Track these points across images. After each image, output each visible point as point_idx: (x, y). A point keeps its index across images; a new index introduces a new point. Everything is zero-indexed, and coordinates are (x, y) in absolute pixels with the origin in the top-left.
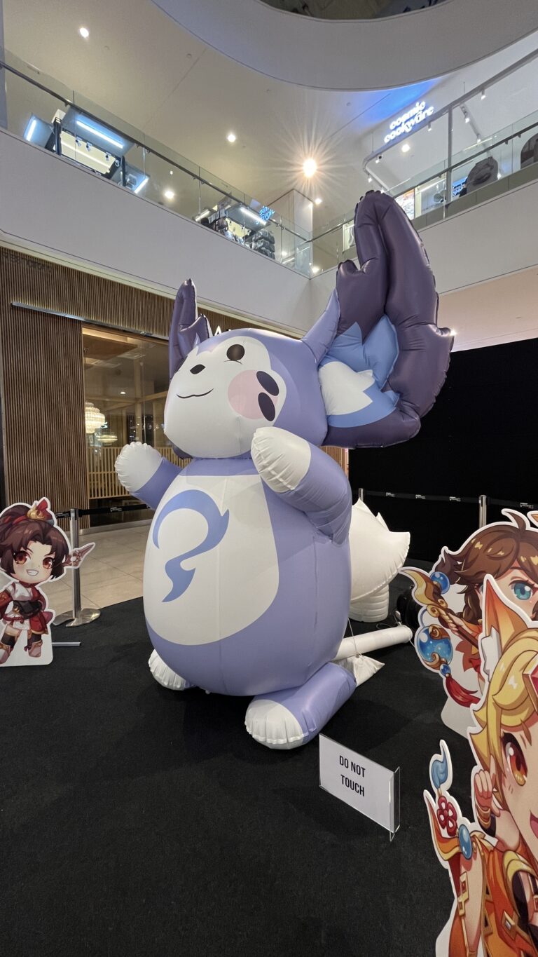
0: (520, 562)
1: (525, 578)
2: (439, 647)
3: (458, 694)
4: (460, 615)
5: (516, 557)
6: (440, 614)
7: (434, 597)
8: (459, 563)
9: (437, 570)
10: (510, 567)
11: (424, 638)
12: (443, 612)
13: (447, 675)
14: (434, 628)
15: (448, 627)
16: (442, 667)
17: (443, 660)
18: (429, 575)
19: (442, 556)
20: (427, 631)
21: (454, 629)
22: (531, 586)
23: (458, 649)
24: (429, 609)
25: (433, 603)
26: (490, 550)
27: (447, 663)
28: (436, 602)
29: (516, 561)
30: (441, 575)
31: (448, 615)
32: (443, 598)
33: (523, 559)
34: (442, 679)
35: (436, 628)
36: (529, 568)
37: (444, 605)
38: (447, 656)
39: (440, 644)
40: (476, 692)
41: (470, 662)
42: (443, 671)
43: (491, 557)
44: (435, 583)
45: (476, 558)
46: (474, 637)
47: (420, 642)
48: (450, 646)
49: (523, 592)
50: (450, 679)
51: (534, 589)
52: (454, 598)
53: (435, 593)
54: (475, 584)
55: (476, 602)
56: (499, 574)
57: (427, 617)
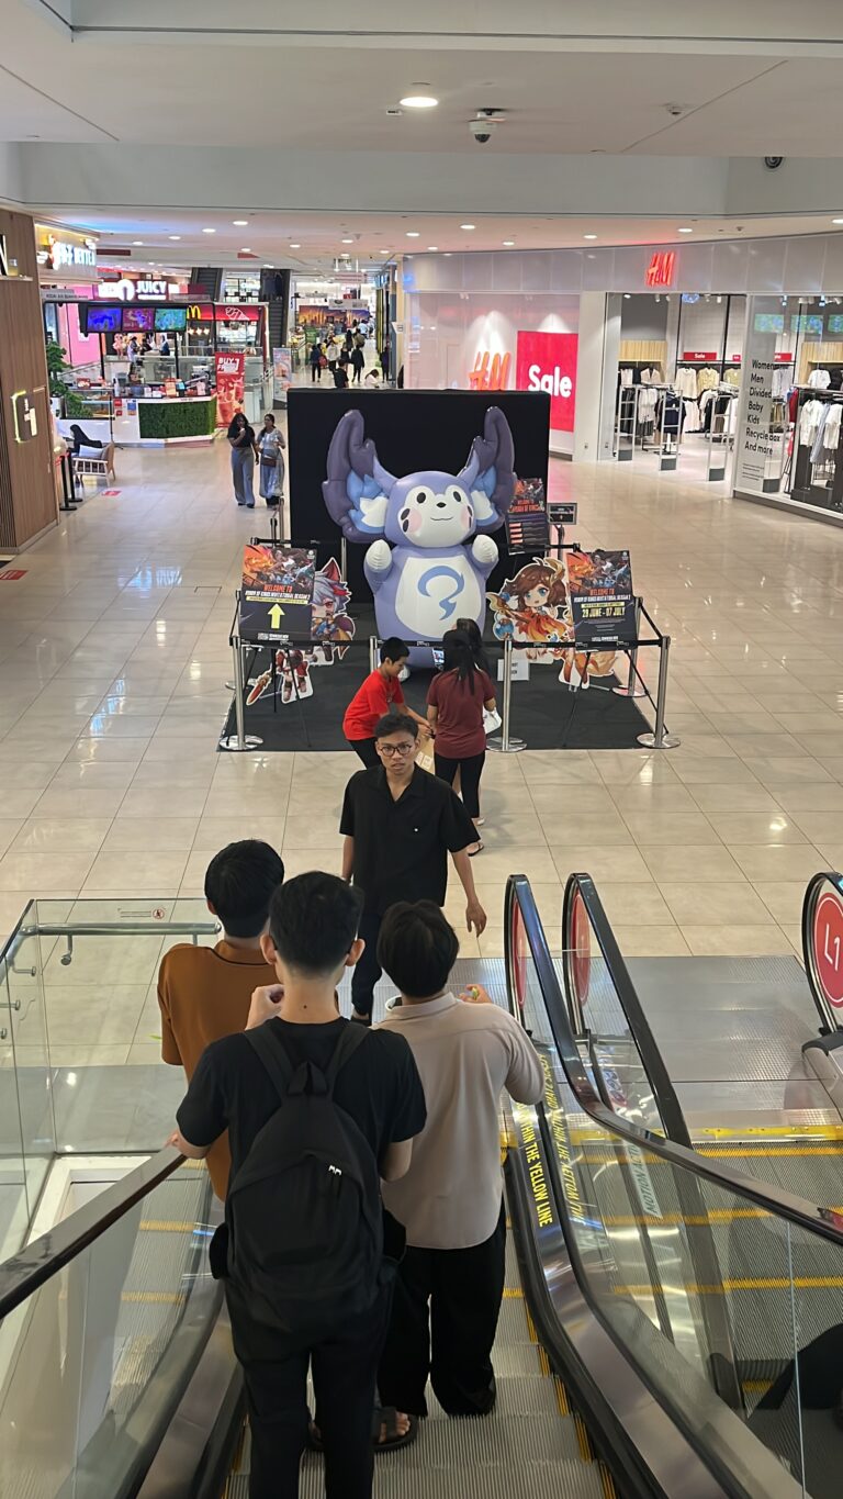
6: (506, 612)
8: (514, 586)
9: (503, 591)
12: (508, 611)
14: (503, 620)
15: (510, 617)
17: (508, 632)
19: (505, 584)
21: (514, 617)
25: (501, 608)
26: (528, 577)
28: (504, 607)
30: (505, 593)
31: (510, 612)
33: (542, 579)
35: (505, 620)
37: (508, 607)
38: (511, 631)
41: (523, 629)
43: (528, 580)
44: (502, 598)
52: (513, 603)
53: (503, 603)
54: (522, 594)
55: (523, 601)
56: (533, 588)
57: (500, 617)
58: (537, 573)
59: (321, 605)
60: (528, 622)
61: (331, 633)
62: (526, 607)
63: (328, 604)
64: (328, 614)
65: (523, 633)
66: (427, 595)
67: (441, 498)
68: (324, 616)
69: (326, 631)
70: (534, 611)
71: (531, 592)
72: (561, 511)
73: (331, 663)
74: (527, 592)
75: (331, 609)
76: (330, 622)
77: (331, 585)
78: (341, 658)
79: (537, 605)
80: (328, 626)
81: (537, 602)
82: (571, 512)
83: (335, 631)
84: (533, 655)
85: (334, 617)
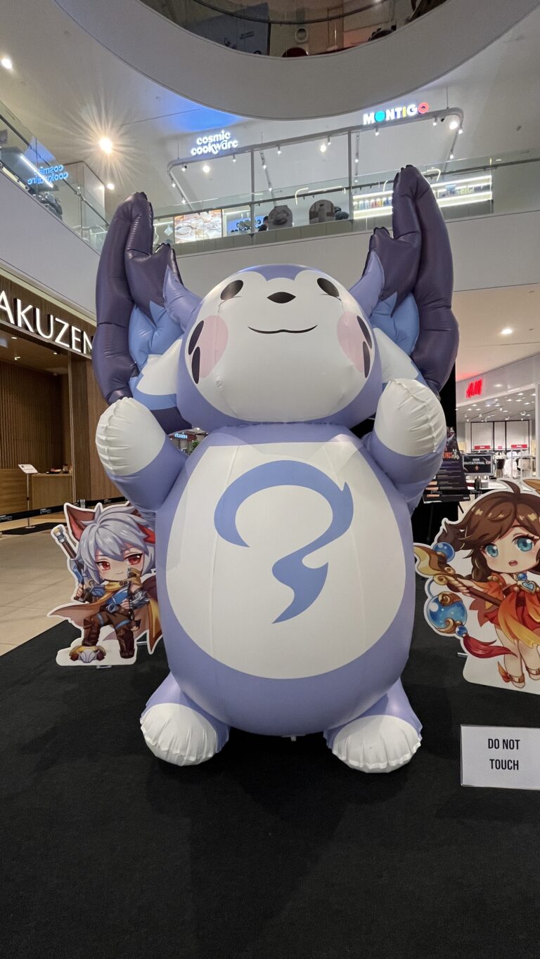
0: (519, 521)
1: (526, 533)
2: (452, 612)
3: (478, 648)
4: (469, 578)
5: (515, 517)
6: (448, 581)
7: (439, 566)
8: (462, 531)
9: (439, 541)
10: (511, 526)
11: (435, 607)
12: (451, 579)
13: (464, 635)
14: (444, 595)
15: (458, 591)
16: (457, 629)
17: (458, 622)
18: (431, 547)
19: (443, 527)
20: (436, 601)
21: (465, 591)
22: (532, 539)
23: (472, 608)
24: (436, 579)
25: (439, 572)
26: (490, 515)
27: (462, 624)
28: (443, 570)
29: (516, 521)
30: (444, 545)
31: (457, 580)
32: (449, 566)
33: (521, 518)
34: (459, 640)
35: (447, 595)
36: (527, 524)
37: (451, 572)
38: (461, 618)
39: (453, 608)
40: (494, 642)
41: (486, 616)
42: (459, 633)
43: (493, 521)
44: (439, 553)
45: (478, 524)
46: (486, 594)
47: (431, 612)
48: (463, 608)
49: (525, 544)
50: (467, 639)
51: (535, 541)
52: (461, 563)
53: (442, 563)
54: (479, 546)
55: (483, 562)
56: (501, 534)
57: (436, 589)
58: (509, 506)
59: (119, 558)
60: (496, 603)
61: (135, 607)
62: (490, 572)
63: (133, 558)
64: (132, 575)
65: (488, 625)
66: (240, 542)
67: (281, 285)
68: (124, 577)
69: (125, 605)
70: (509, 581)
71: (498, 544)
72: (476, 462)
73: (131, 661)
74: (489, 544)
75: (138, 567)
76: (134, 589)
77: (142, 528)
78: (151, 652)
79: (513, 569)
80: (131, 596)
81: (514, 563)
82: (488, 462)
83: (142, 604)
84: (514, 670)
85: (143, 579)
